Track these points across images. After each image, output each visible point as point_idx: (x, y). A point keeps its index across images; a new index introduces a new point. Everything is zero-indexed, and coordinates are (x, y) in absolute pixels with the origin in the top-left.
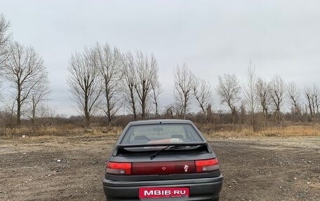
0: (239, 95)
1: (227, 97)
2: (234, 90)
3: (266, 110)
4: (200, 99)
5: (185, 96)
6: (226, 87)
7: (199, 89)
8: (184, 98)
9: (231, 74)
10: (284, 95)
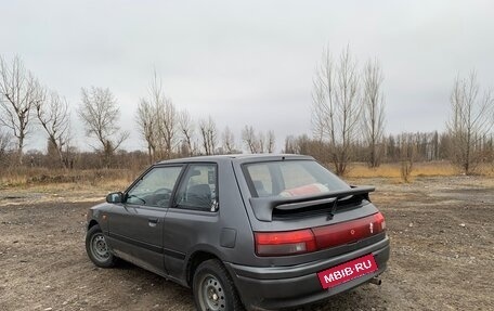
0: (116, 123)
1: (97, 124)
2: (108, 114)
3: (154, 148)
4: (50, 125)
5: (21, 118)
6: (95, 108)
7: (46, 107)
8: (18, 122)
9: (104, 89)
10: (175, 128)
